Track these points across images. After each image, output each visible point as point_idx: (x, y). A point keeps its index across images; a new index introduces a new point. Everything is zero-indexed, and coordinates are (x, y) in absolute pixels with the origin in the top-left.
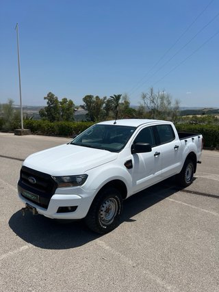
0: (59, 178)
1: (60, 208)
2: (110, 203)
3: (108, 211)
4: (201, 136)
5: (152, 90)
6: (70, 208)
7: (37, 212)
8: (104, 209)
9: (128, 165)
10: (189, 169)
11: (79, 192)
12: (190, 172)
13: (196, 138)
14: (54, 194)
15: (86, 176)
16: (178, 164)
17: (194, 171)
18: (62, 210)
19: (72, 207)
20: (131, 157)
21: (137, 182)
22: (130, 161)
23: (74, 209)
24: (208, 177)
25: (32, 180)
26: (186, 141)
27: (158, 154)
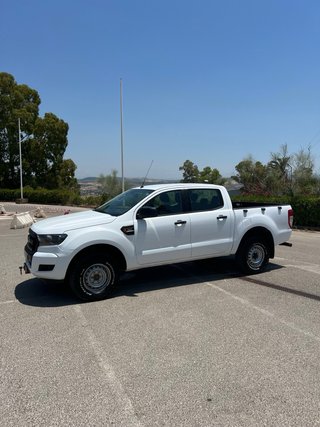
0: (43, 236)
1: (40, 265)
2: (99, 269)
3: (97, 277)
4: (287, 207)
8: (91, 275)
10: (257, 251)
11: (56, 251)
13: (271, 208)
14: (36, 251)
15: (64, 237)
16: (227, 240)
17: (270, 255)
18: (42, 268)
20: (135, 222)
21: (144, 252)
23: (51, 267)
24: (303, 268)
27: (184, 223)
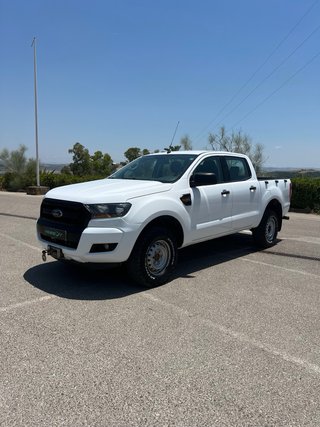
0: (93, 206)
1: (94, 245)
2: (160, 247)
3: (157, 257)
4: (289, 181)
5: (223, 130)
6: (107, 247)
7: (62, 255)
8: (152, 254)
9: (186, 199)
10: (271, 223)
11: (119, 225)
12: (273, 228)
13: (281, 181)
14: (86, 227)
15: (127, 207)
16: (255, 213)
17: (278, 228)
18: (97, 248)
19: (109, 244)
20: (189, 190)
21: (198, 226)
22: (189, 195)
23: (112, 247)
24: (299, 239)
25: (58, 213)
26: (267, 183)
27: (227, 193)
